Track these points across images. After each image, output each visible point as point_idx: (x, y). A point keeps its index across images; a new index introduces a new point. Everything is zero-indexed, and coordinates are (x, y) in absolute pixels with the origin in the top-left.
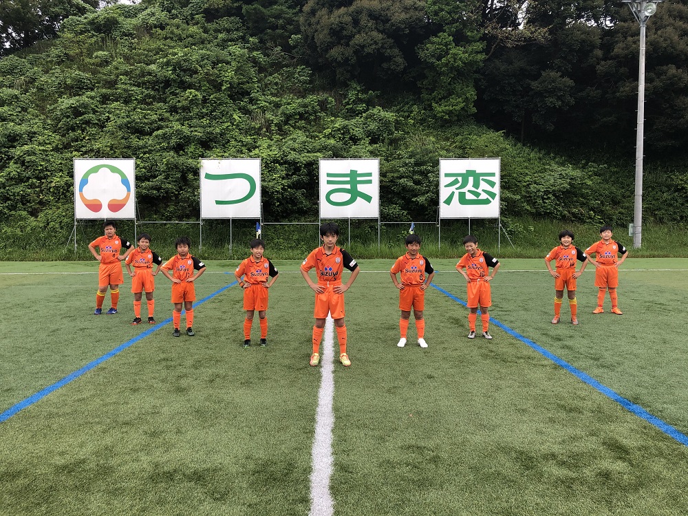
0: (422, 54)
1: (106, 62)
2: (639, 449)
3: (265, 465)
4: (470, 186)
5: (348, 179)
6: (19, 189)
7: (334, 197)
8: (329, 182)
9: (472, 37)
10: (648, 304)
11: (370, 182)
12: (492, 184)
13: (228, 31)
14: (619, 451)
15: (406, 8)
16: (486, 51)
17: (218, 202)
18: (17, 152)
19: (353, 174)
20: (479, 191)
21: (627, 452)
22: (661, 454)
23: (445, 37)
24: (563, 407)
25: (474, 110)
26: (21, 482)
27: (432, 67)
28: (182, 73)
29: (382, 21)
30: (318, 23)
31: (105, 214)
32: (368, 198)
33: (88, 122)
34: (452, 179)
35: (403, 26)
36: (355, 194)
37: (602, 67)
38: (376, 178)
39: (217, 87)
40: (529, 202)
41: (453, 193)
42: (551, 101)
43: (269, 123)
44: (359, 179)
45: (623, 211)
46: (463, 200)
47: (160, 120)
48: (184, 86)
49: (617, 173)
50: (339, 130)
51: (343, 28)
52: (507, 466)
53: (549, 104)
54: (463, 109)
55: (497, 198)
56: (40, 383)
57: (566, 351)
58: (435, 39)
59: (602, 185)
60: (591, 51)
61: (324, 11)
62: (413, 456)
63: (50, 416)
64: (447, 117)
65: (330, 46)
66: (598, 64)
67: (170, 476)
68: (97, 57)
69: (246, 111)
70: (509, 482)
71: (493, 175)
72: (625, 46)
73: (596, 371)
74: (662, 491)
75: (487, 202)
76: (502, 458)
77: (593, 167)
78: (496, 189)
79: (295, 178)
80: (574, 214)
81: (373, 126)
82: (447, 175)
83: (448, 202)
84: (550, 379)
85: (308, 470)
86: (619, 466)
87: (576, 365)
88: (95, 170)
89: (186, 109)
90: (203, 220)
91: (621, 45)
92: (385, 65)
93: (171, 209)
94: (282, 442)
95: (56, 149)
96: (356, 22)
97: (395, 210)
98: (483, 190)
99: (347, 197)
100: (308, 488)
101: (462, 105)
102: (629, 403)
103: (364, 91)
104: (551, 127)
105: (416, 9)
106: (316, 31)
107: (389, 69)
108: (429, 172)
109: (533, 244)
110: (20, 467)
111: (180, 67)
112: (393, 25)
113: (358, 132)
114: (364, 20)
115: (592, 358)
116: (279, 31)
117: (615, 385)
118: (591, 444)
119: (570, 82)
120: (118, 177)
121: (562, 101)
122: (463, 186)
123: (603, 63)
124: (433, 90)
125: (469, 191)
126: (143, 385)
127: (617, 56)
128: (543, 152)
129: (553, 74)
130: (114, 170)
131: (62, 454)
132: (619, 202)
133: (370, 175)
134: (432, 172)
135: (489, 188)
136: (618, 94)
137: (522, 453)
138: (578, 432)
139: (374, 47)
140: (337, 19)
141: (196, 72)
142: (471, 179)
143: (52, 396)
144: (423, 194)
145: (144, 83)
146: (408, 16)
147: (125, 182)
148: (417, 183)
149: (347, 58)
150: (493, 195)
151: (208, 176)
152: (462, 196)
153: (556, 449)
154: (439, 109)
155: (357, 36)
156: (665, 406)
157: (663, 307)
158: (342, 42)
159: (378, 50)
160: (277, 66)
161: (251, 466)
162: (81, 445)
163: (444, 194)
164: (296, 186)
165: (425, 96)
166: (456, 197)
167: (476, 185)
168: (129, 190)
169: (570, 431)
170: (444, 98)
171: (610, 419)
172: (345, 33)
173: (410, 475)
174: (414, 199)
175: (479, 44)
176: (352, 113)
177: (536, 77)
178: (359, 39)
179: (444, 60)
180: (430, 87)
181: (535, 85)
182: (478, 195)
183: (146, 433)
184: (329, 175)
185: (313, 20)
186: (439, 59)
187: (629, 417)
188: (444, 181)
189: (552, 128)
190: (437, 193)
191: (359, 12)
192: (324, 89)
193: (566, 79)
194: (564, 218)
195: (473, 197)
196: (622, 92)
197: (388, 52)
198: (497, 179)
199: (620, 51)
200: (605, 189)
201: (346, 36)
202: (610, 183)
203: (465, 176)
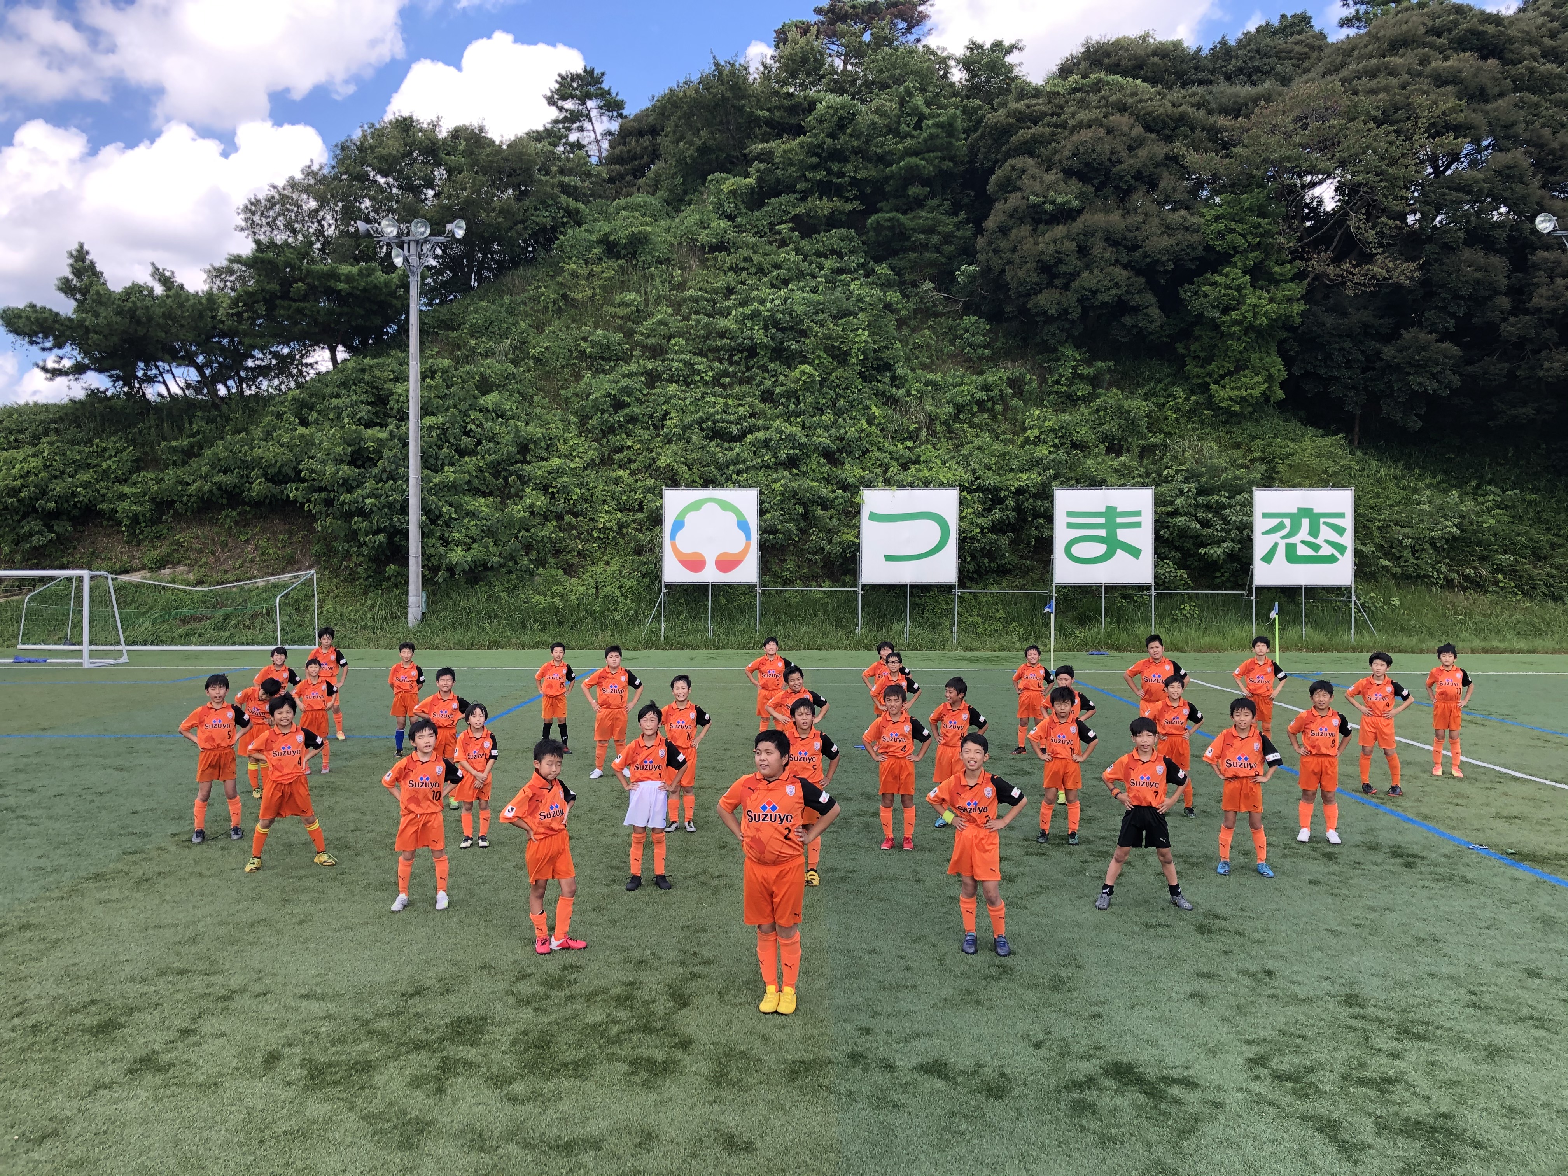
0: (1195, 305)
1: (639, 315)
4: (1304, 533)
5: (1102, 520)
7: (1077, 550)
8: (1070, 526)
9: (1281, 275)
11: (1138, 525)
12: (1340, 531)
15: (1168, 227)
16: (1307, 297)
17: (888, 558)
19: (1111, 512)
20: (1319, 541)
23: (1235, 274)
25: (1281, 394)
27: (1215, 326)
28: (780, 335)
29: (1126, 247)
30: (1014, 250)
31: (710, 575)
32: (1135, 552)
33: (633, 419)
34: (1274, 522)
35: (1165, 258)
36: (1113, 545)
37: (1511, 328)
38: (1148, 520)
39: (841, 357)
40: (1387, 555)
41: (1276, 545)
42: (1417, 381)
43: (931, 420)
44: (1119, 520)
45: (1553, 571)
46: (1292, 556)
47: (752, 415)
48: (790, 359)
49: (1536, 503)
50: (1052, 430)
51: (1060, 261)
53: (1415, 387)
54: (1263, 394)
55: (1349, 553)
58: (1218, 279)
59: (1513, 527)
60: (1489, 298)
61: (1025, 230)
64: (1237, 408)
65: (1037, 290)
66: (1505, 320)
68: (622, 304)
69: (889, 401)
71: (1341, 515)
72: (1550, 293)
75: (1332, 559)
77: (1493, 494)
78: (1348, 540)
79: (996, 514)
80: (1467, 578)
81: (1111, 426)
82: (1265, 515)
83: (1268, 558)
88: (696, 506)
89: (792, 395)
90: (864, 587)
91: (1543, 290)
92: (1128, 320)
93: (791, 565)
96: (1083, 250)
97: (1170, 568)
98: (1326, 541)
99: (1100, 549)
101: (1263, 387)
103: (1089, 362)
104: (1415, 424)
105: (1187, 229)
106: (1009, 262)
107: (1136, 326)
108: (1224, 507)
109: (1402, 629)
111: (776, 324)
112: (1146, 255)
113: (1083, 433)
114: (1098, 248)
116: (930, 255)
119: (1455, 350)
121: (1439, 382)
122: (1292, 534)
123: (1512, 319)
124: (1209, 360)
125: (1303, 542)
127: (1539, 310)
128: (1401, 465)
129: (1424, 337)
130: (726, 506)
132: (1545, 558)
133: (1138, 513)
134: (1230, 507)
135: (1334, 537)
136: (1541, 373)
139: (1114, 292)
140: (1052, 247)
141: (804, 333)
142: (1305, 523)
144: (1219, 542)
145: (716, 350)
146: (1173, 241)
147: (743, 525)
148: (1205, 524)
149: (1066, 311)
150: (1341, 549)
151: (874, 517)
152: (1291, 550)
154: (1223, 393)
155: (1085, 274)
158: (1057, 282)
159: (1119, 297)
160: (925, 313)
163: (1261, 545)
164: (998, 528)
165: (1191, 368)
166: (1281, 552)
167: (1314, 531)
168: (748, 537)
170: (1230, 374)
172: (1063, 268)
174: (1202, 551)
175: (1293, 285)
176: (1070, 401)
177: (1392, 337)
178: (1088, 280)
179: (1234, 315)
180: (1203, 355)
181: (1388, 352)
182: (1316, 547)
184: (1070, 514)
185: (1004, 244)
186: (1226, 310)
188: (1260, 525)
189: (1419, 425)
190: (1247, 543)
191: (1088, 233)
192: (1008, 354)
193: (1447, 345)
194: (1450, 584)
195: (1309, 552)
196: (1548, 370)
197: (1136, 300)
198: (1348, 522)
199: (1544, 303)
200: (1518, 534)
201: (1065, 273)
202: (1527, 522)
203: (1296, 518)
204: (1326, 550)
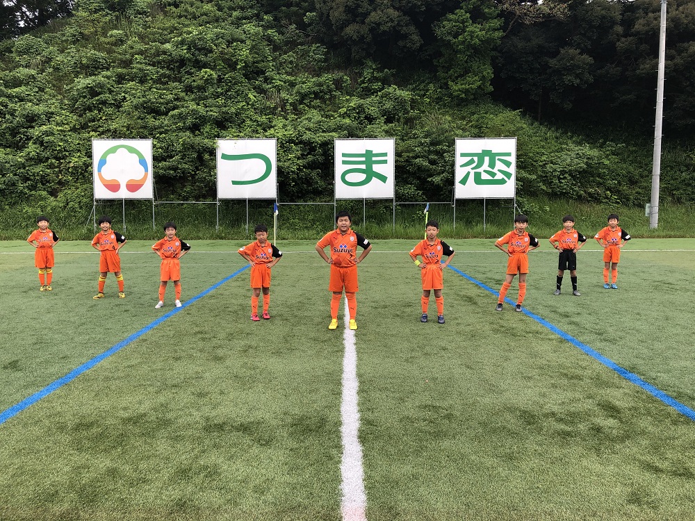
0: (438, 32)
1: (121, 42)
2: (630, 410)
3: (302, 419)
4: (486, 166)
5: (363, 159)
6: (39, 169)
7: (349, 178)
8: (344, 162)
9: (489, 14)
10: (656, 283)
11: (385, 162)
12: (508, 164)
13: (242, 8)
14: (611, 410)
16: (503, 28)
17: (234, 183)
18: (36, 132)
19: (369, 154)
20: (495, 170)
21: (618, 411)
22: (649, 413)
23: (462, 14)
24: (566, 375)
25: (491, 88)
26: (95, 430)
27: (448, 45)
28: (197, 52)
31: (123, 194)
32: (383, 179)
33: (104, 103)
34: (468, 159)
35: (420, 3)
36: (370, 175)
37: (622, 44)
38: (391, 158)
39: (232, 66)
40: (544, 182)
41: (469, 173)
42: (568, 79)
43: (284, 103)
44: (374, 159)
45: (640, 191)
46: (478, 180)
47: (175, 100)
48: (200, 65)
49: (635, 152)
50: (354, 109)
51: (358, 6)
52: (512, 422)
53: (567, 82)
54: (479, 87)
55: (513, 178)
56: (91, 352)
57: (573, 327)
58: (452, 16)
59: (619, 165)
60: (611, 27)
62: (429, 414)
63: (107, 379)
64: (463, 96)
65: (346, 24)
66: (618, 40)
67: (220, 427)
68: (111, 36)
69: (260, 91)
70: (512, 434)
71: (509, 154)
72: (646, 22)
73: (598, 344)
74: (645, 442)
75: (502, 182)
76: (508, 416)
77: (611, 146)
78: (512, 170)
79: (310, 158)
80: (590, 194)
81: (388, 105)
82: (463, 155)
83: (464, 182)
84: (555, 352)
85: (339, 424)
86: (611, 422)
87: (581, 339)
88: (113, 150)
89: (202, 89)
90: (220, 200)
91: (641, 21)
92: (401, 43)
93: (188, 189)
94: (314, 402)
95: (74, 129)
97: (410, 190)
98: (499, 171)
99: (363, 177)
100: (339, 437)
101: (479, 83)
102: (625, 372)
103: (380, 70)
104: (568, 106)
106: (332, 8)
107: (405, 47)
108: (445, 151)
109: (548, 225)
110: (92, 419)
111: (195, 46)
113: (373, 111)
115: (596, 333)
116: (294, 9)
117: (615, 356)
118: (588, 405)
119: (589, 60)
120: (135, 158)
121: (580, 79)
122: (478, 166)
123: (623, 39)
124: (449, 69)
125: (484, 171)
126: (183, 354)
127: (638, 33)
128: (560, 131)
129: (572, 51)
130: (132, 150)
131: (125, 409)
132: (636, 182)
133: (385, 155)
134: (448, 152)
135: (504, 168)
136: (638, 72)
137: (525, 412)
138: (577, 395)
139: (389, 24)
141: (211, 51)
142: (487, 159)
143: (105, 363)
144: (439, 174)
145: (159, 63)
147: (143, 162)
148: (433, 162)
149: (363, 36)
150: (508, 175)
151: (225, 157)
152: (477, 176)
153: (555, 409)
154: (456, 87)
155: (373, 14)
156: (659, 374)
157: (670, 286)
158: (358, 19)
159: (394, 27)
160: (292, 44)
161: (289, 420)
162: (140, 403)
163: (460, 173)
164: (311, 166)
165: (441, 74)
166: (472, 177)
167: (492, 165)
168: (146, 170)
169: (570, 395)
170: (461, 76)
171: (607, 385)
172: (360, 10)
173: (427, 428)
174: (429, 179)
175: (496, 20)
176: (367, 92)
177: (555, 54)
178: (374, 17)
179: (460, 38)
180: (446, 65)
181: (553, 62)
182: (493, 174)
183: (193, 394)
184: (344, 155)
186: (456, 36)
187: (624, 383)
188: (459, 161)
189: (570, 106)
190: (453, 173)
192: (338, 67)
193: (585, 56)
194: (579, 198)
195: (489, 178)
196: (642, 70)
197: (404, 30)
198: (513, 159)
199: (641, 27)
200: (622, 169)
201: (362, 13)
202: (628, 163)
203: (481, 156)
204: (499, 176)
